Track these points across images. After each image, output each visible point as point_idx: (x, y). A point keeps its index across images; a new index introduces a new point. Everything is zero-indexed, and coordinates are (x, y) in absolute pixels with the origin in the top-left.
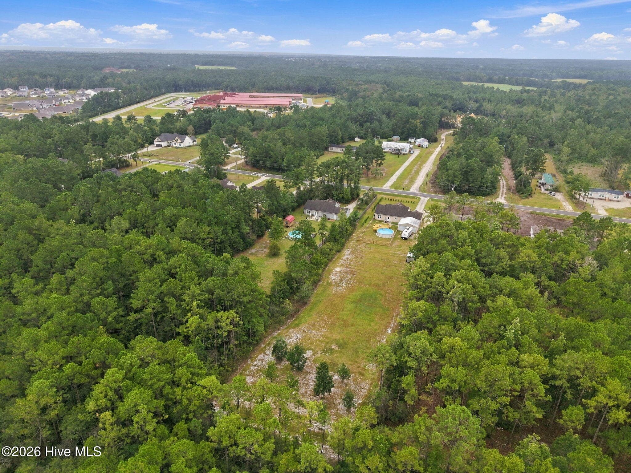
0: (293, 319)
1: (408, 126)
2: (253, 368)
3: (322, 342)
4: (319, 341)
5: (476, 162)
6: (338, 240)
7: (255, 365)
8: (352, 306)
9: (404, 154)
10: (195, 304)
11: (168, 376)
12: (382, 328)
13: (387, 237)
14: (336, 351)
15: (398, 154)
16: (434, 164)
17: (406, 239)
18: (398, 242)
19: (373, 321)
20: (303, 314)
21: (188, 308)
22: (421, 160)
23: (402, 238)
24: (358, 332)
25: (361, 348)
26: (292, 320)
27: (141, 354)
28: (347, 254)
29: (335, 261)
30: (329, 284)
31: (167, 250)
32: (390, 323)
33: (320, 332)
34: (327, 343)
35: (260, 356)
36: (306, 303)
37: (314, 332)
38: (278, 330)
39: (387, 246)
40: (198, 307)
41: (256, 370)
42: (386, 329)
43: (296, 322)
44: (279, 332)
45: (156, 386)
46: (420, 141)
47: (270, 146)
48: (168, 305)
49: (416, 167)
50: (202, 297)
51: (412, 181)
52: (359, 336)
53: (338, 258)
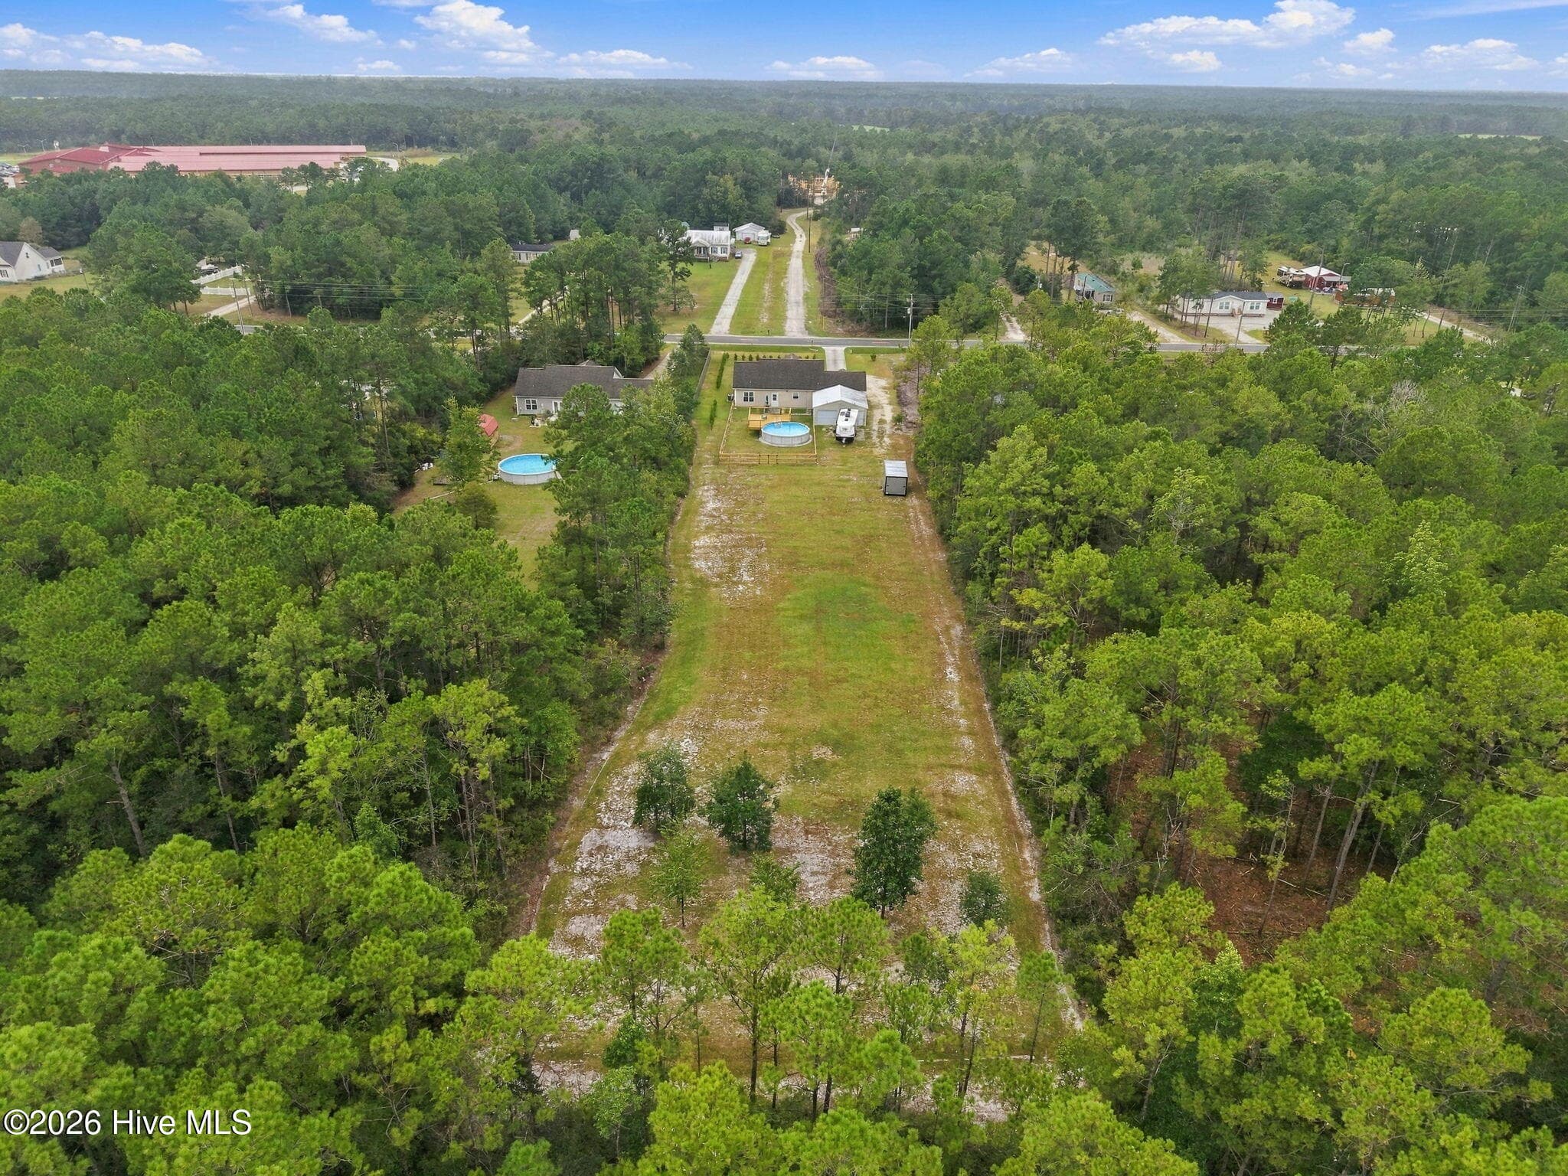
0: (643, 700)
1: (706, 191)
2: (579, 885)
3: (775, 747)
4: (766, 746)
5: (943, 239)
6: (666, 464)
7: (584, 873)
8: (806, 628)
9: (722, 260)
10: (316, 682)
11: (321, 992)
12: (928, 670)
13: (796, 443)
14: (834, 765)
15: (706, 261)
16: (806, 275)
17: (850, 440)
18: (833, 453)
19: (891, 657)
20: (664, 678)
21: (283, 705)
22: (772, 270)
23: (839, 439)
24: (865, 696)
25: (903, 739)
26: (640, 703)
27: (156, 924)
28: (708, 500)
29: (683, 520)
30: (702, 583)
31: (103, 522)
32: (941, 655)
33: (752, 719)
34: (793, 747)
35: (589, 840)
36: (660, 648)
37: (732, 724)
38: (609, 741)
39: (810, 464)
40: (333, 691)
41: (596, 886)
42: (940, 670)
43: (656, 707)
44: (612, 749)
45: (283, 1053)
46: (747, 230)
47: (338, 243)
48: (187, 713)
49: (767, 286)
50: (335, 654)
51: (778, 316)
52: (876, 706)
53: (686, 513)
